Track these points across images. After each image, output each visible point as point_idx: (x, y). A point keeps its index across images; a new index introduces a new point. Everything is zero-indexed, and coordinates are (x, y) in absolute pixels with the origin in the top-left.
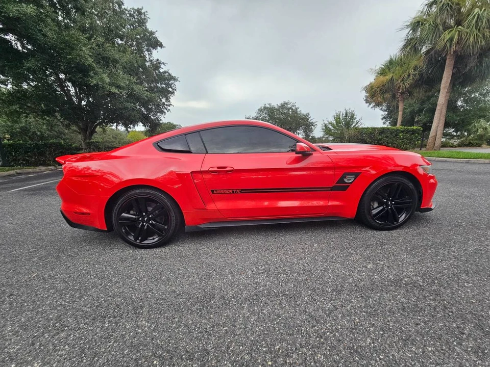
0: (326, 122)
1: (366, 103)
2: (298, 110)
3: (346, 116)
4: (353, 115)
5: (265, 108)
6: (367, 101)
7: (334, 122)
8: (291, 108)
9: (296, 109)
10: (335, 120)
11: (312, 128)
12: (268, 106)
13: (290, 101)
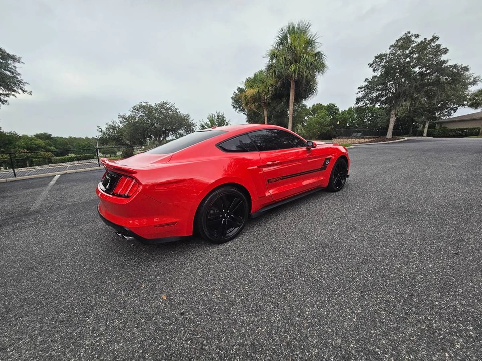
0: (203, 123)
1: (234, 108)
2: (178, 111)
3: (218, 118)
4: (223, 117)
5: (141, 107)
6: (234, 107)
7: (209, 123)
8: (170, 108)
9: (176, 109)
10: (210, 121)
11: (193, 129)
12: (145, 104)
13: (169, 102)
